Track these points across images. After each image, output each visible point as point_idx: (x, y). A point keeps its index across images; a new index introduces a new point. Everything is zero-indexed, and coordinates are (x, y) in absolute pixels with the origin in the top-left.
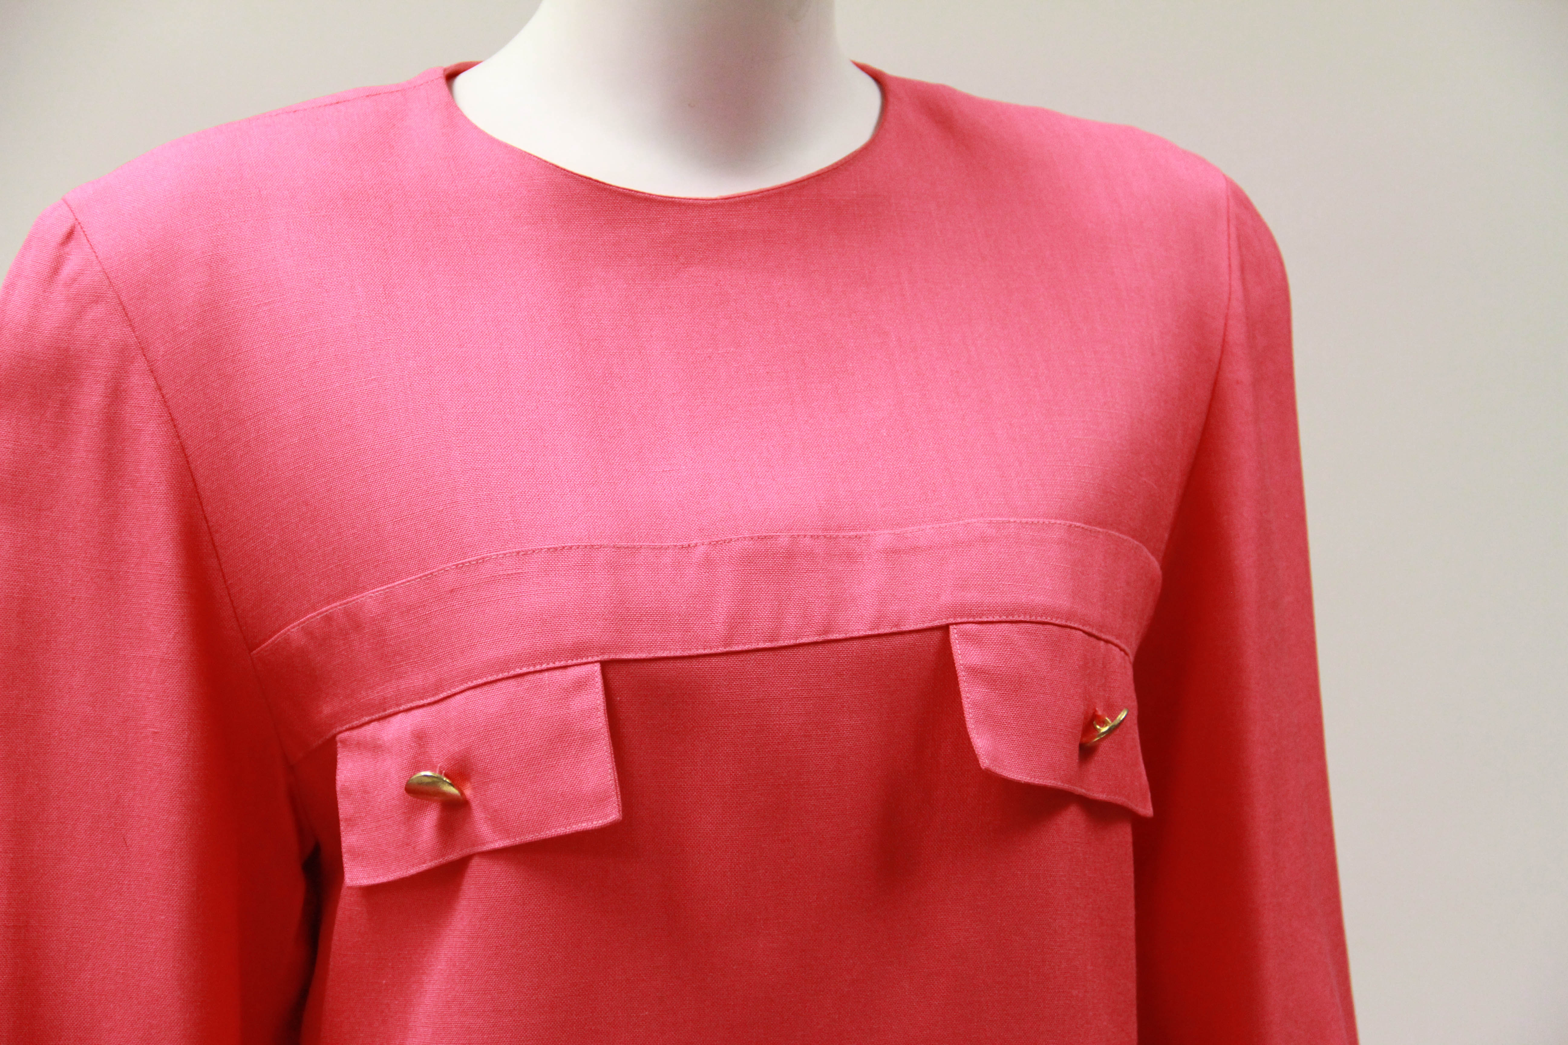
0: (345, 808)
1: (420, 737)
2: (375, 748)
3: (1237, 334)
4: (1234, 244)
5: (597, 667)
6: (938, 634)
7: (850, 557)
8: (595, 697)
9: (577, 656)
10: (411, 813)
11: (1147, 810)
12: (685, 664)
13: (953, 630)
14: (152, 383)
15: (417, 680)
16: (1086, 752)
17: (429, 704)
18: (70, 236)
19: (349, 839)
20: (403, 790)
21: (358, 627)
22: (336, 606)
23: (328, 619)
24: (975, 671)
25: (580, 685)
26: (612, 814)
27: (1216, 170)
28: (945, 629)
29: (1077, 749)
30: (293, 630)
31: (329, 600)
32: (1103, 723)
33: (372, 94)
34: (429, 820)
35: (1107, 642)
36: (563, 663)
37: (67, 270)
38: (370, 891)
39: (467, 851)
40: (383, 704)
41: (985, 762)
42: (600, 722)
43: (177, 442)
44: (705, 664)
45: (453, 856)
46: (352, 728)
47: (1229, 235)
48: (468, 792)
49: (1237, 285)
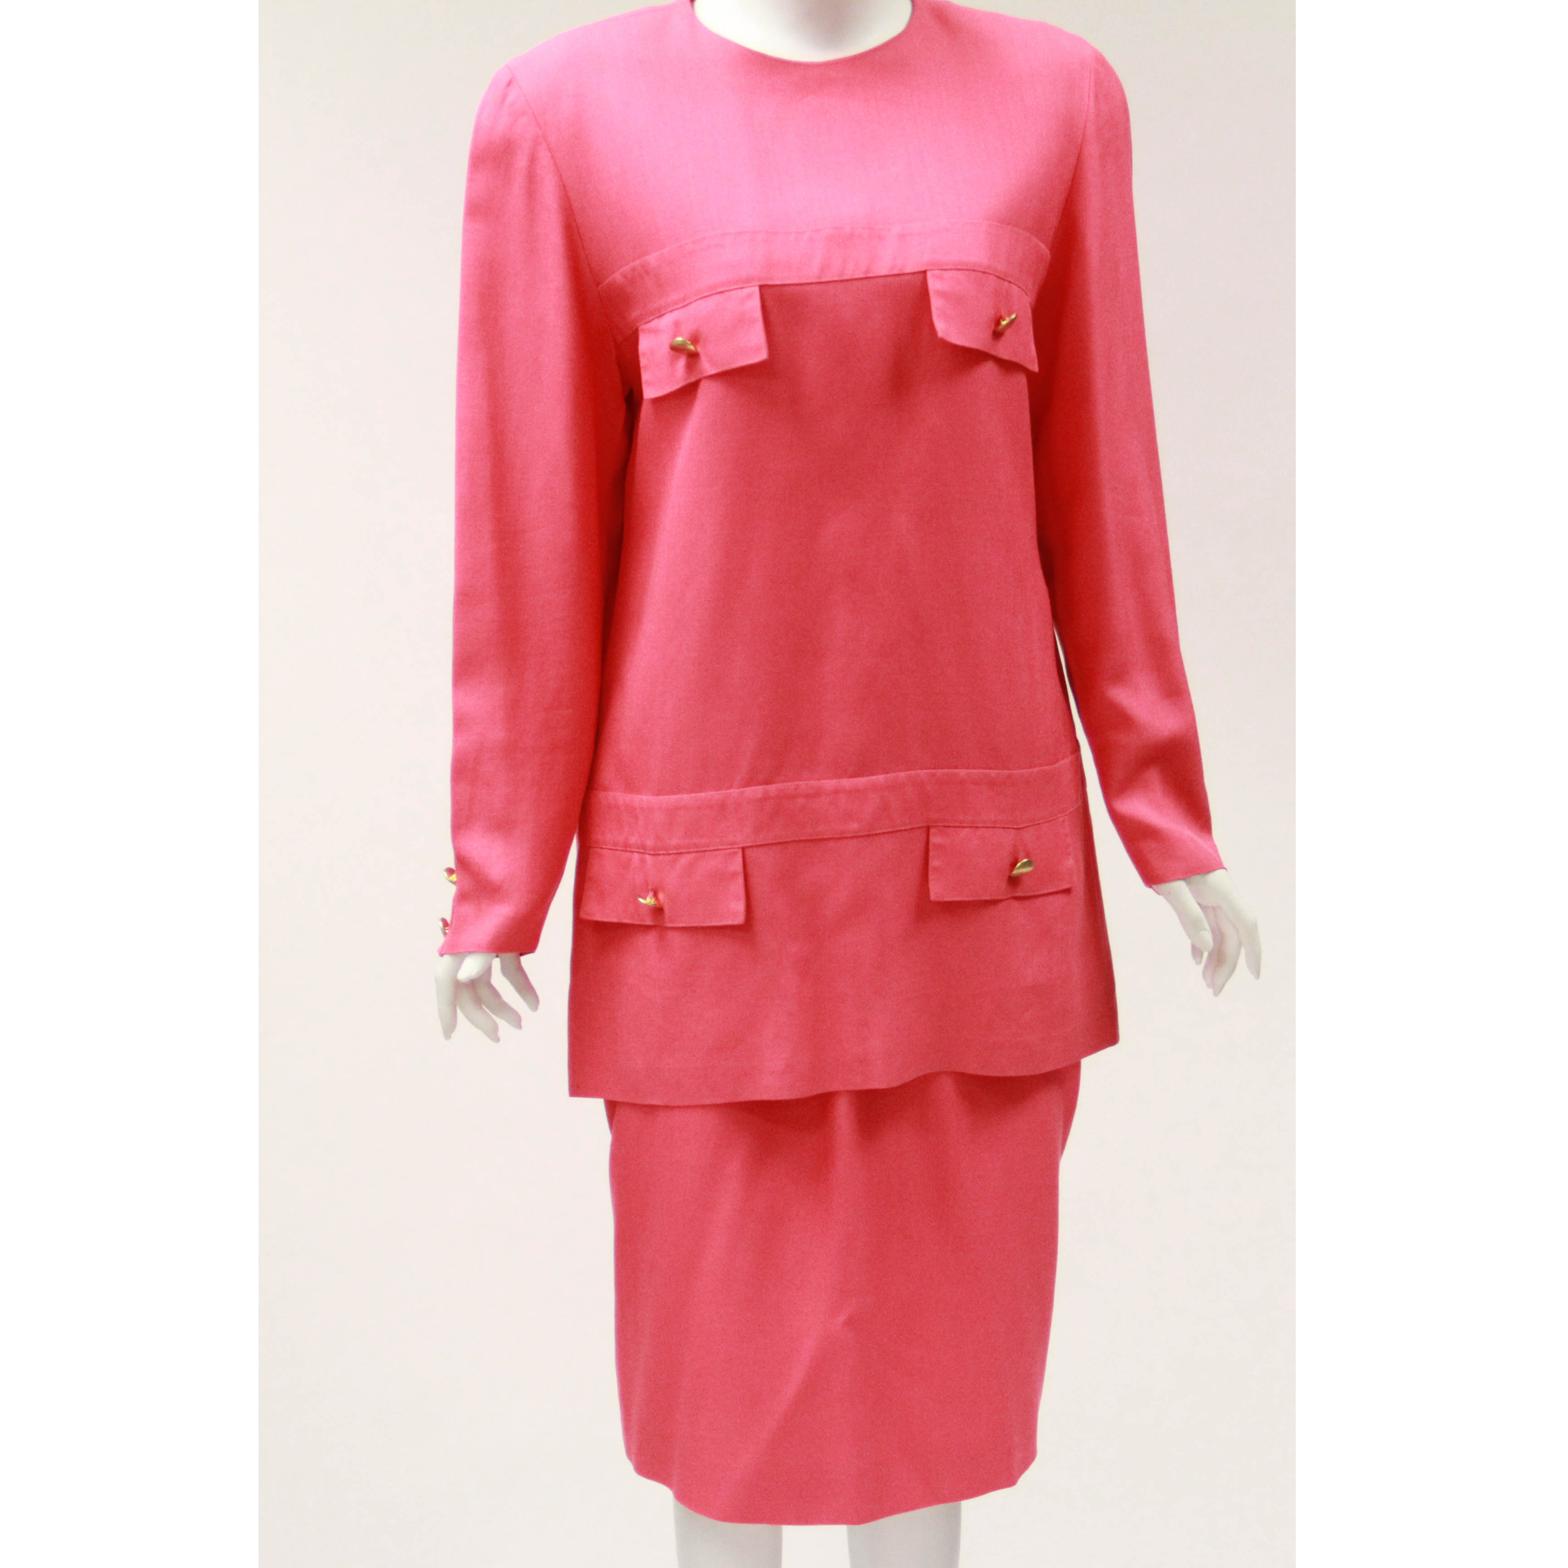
0: (643, 362)
1: (677, 324)
2: (656, 331)
3: (1091, 130)
4: (1093, 84)
5: (757, 289)
6: (921, 277)
7: (881, 238)
8: (755, 303)
9: (747, 283)
10: (673, 361)
11: (1035, 368)
12: (798, 288)
13: (929, 274)
14: (549, 155)
15: (674, 296)
16: (997, 335)
17: (680, 308)
18: (509, 83)
19: (645, 376)
20: (670, 351)
21: (647, 273)
22: (637, 263)
23: (634, 269)
24: (942, 294)
25: (749, 296)
26: (762, 355)
27: (1088, 45)
28: (924, 272)
29: (991, 333)
30: (617, 277)
31: (634, 260)
32: (1004, 320)
33: (654, 10)
34: (682, 362)
35: (1010, 282)
36: (741, 286)
37: (510, 99)
38: (657, 401)
39: (698, 377)
40: (659, 310)
41: (940, 334)
42: (758, 314)
43: (561, 183)
44: (808, 288)
45: (693, 379)
46: (646, 323)
47: (1090, 79)
48: (699, 349)
49: (1092, 104)
